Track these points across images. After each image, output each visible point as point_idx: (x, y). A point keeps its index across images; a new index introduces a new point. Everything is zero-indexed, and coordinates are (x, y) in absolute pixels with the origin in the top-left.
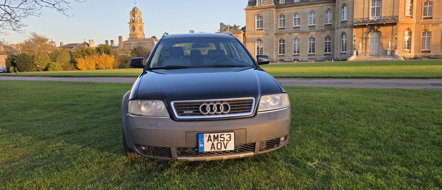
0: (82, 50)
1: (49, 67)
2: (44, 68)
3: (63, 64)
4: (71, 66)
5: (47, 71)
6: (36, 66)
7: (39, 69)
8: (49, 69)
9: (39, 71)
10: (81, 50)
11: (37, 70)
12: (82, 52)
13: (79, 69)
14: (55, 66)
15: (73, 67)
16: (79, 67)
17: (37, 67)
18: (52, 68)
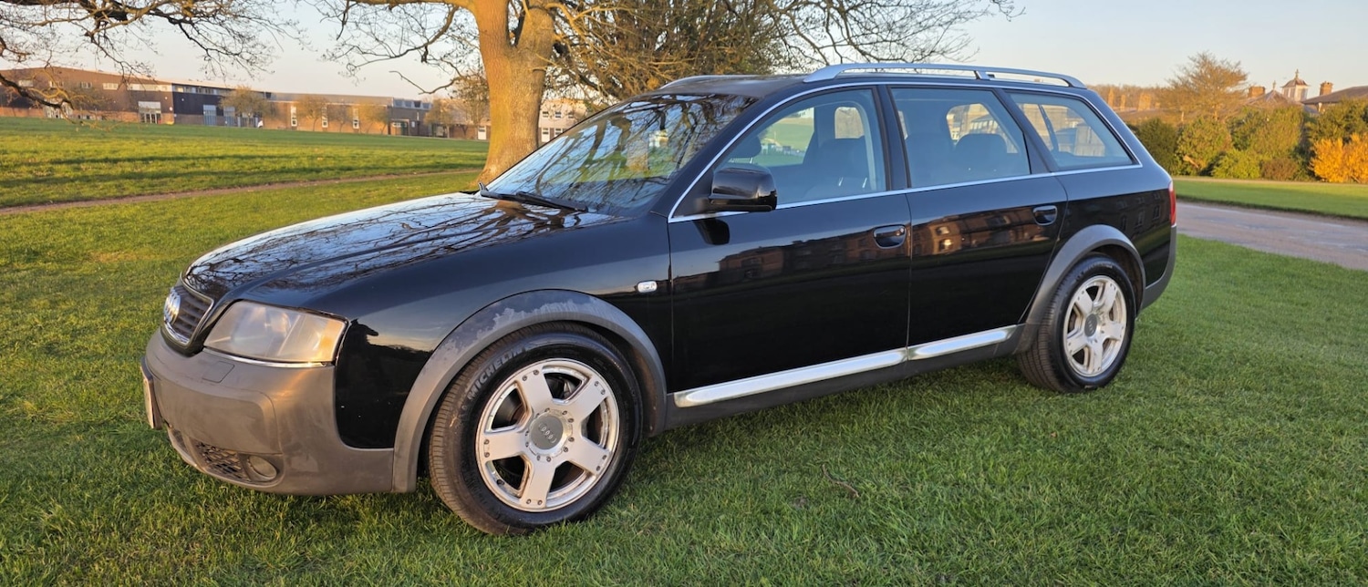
0: (1350, 112)
1: (1218, 166)
2: (1204, 165)
3: (1266, 158)
4: (1290, 165)
5: (1210, 175)
6: (1181, 158)
7: (1188, 169)
8: (1216, 170)
9: (1188, 174)
10: (1345, 110)
11: (1183, 170)
12: (1347, 117)
13: (1318, 178)
14: (1237, 161)
15: (1298, 167)
16: (1317, 172)
17: (1183, 162)
18: (1226, 168)
